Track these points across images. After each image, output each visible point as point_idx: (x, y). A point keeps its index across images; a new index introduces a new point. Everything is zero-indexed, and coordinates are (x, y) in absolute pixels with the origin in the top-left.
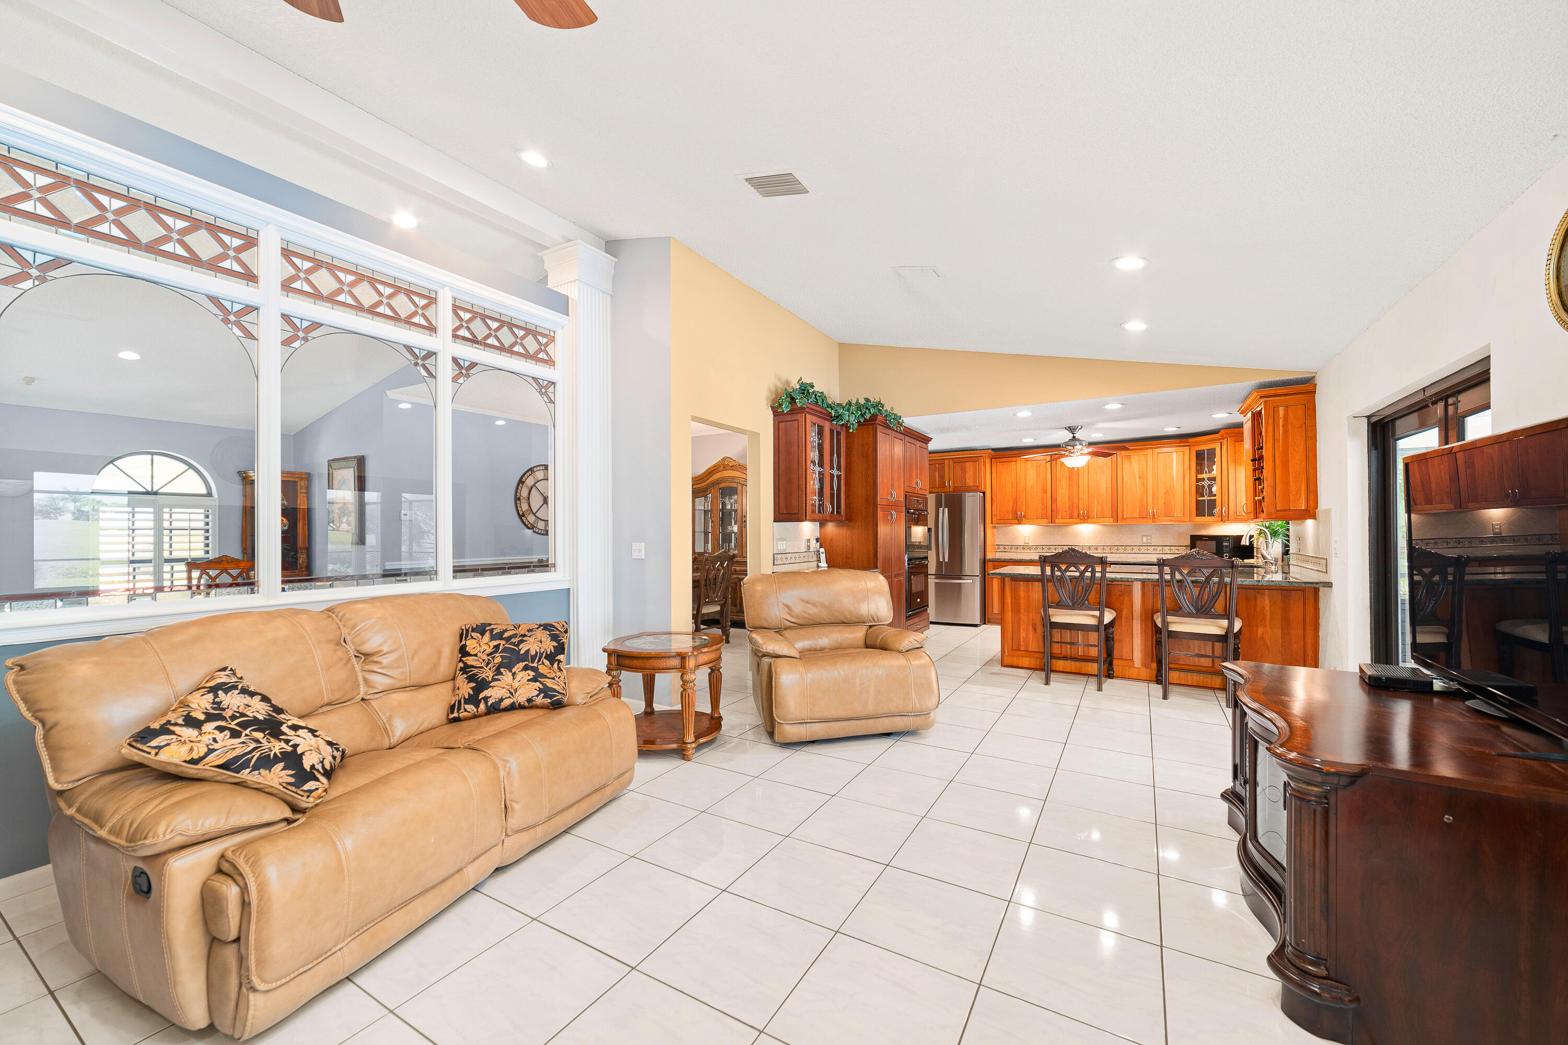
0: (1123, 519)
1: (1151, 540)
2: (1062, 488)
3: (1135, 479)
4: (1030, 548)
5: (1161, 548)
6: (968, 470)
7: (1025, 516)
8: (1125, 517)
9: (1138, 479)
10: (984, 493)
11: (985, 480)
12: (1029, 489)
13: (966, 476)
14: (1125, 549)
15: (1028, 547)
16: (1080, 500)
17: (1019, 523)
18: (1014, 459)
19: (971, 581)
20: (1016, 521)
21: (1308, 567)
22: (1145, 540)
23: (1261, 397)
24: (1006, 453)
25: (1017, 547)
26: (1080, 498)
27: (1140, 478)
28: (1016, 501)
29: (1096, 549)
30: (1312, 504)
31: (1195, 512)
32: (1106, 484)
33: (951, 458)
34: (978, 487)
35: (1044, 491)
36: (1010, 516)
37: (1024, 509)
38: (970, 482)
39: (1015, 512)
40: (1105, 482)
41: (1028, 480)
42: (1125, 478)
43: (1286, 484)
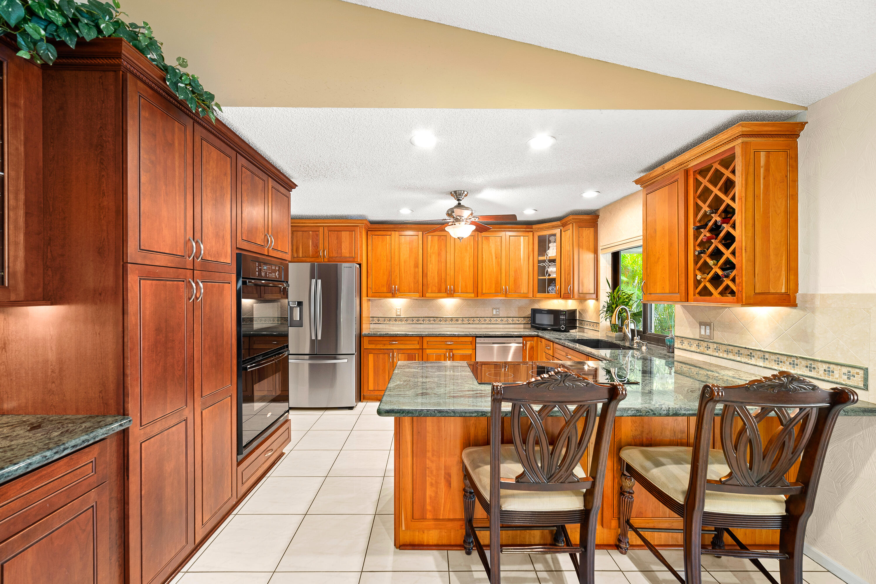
0: (483, 294)
1: (499, 312)
2: (432, 264)
3: (492, 259)
4: (401, 320)
5: (506, 319)
6: (344, 239)
7: (398, 290)
8: (484, 292)
9: (494, 258)
10: (360, 265)
11: (362, 251)
12: (402, 263)
13: (341, 245)
14: (479, 321)
15: (400, 319)
16: (447, 276)
17: (393, 296)
18: (389, 233)
19: (346, 360)
20: (390, 294)
21: (751, 363)
22: (494, 313)
23: (743, 135)
24: (381, 226)
25: (390, 319)
26: (447, 274)
27: (496, 258)
28: (390, 274)
29: (457, 320)
30: (792, 286)
31: (536, 289)
32: (469, 261)
33: (326, 226)
34: (354, 258)
35: (416, 266)
36: (385, 289)
37: (398, 282)
38: (345, 252)
39: (389, 286)
40: (468, 260)
41: (402, 255)
42: (484, 256)
43: (766, 257)
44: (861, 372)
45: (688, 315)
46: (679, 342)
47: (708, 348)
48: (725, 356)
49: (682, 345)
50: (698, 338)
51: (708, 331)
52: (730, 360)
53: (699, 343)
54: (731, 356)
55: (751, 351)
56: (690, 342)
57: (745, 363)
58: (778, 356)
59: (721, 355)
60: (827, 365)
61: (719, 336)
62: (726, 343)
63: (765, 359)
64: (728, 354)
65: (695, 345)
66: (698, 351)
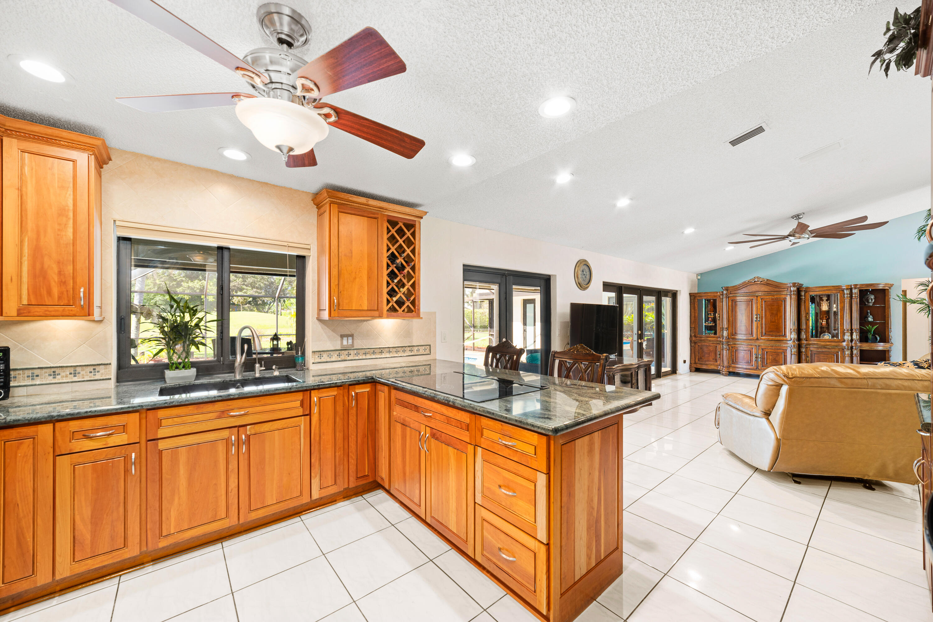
44: (429, 347)
45: (327, 330)
46: (317, 356)
47: (349, 355)
48: (364, 357)
49: (321, 358)
50: (339, 348)
51: (350, 341)
52: (369, 359)
53: (339, 353)
54: (368, 356)
55: (382, 349)
56: (330, 354)
57: (379, 358)
58: (397, 348)
59: (361, 357)
60: (418, 347)
61: (358, 344)
62: (365, 348)
63: (390, 352)
64: (366, 355)
65: (336, 355)
66: (339, 359)
